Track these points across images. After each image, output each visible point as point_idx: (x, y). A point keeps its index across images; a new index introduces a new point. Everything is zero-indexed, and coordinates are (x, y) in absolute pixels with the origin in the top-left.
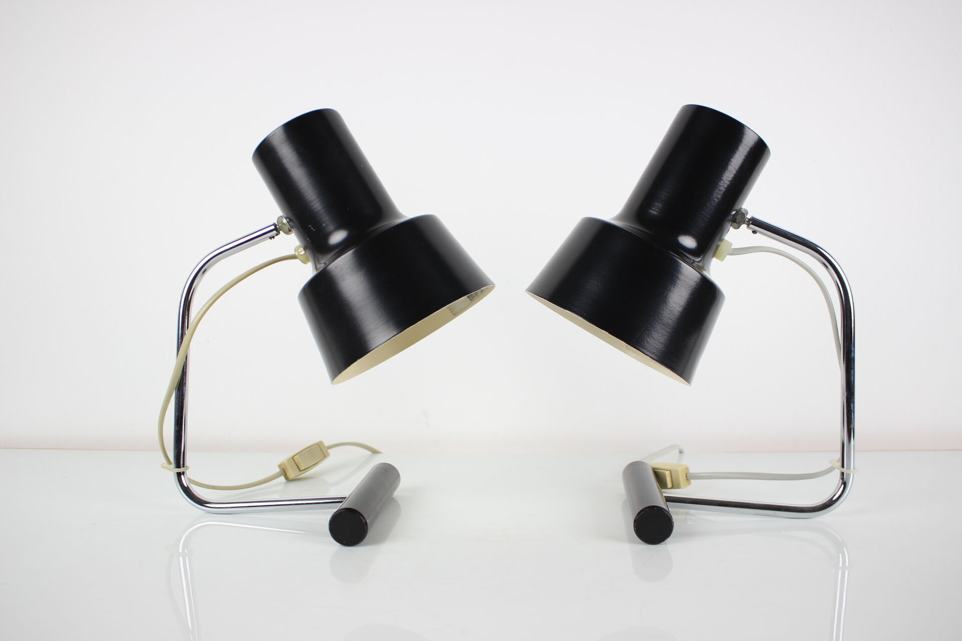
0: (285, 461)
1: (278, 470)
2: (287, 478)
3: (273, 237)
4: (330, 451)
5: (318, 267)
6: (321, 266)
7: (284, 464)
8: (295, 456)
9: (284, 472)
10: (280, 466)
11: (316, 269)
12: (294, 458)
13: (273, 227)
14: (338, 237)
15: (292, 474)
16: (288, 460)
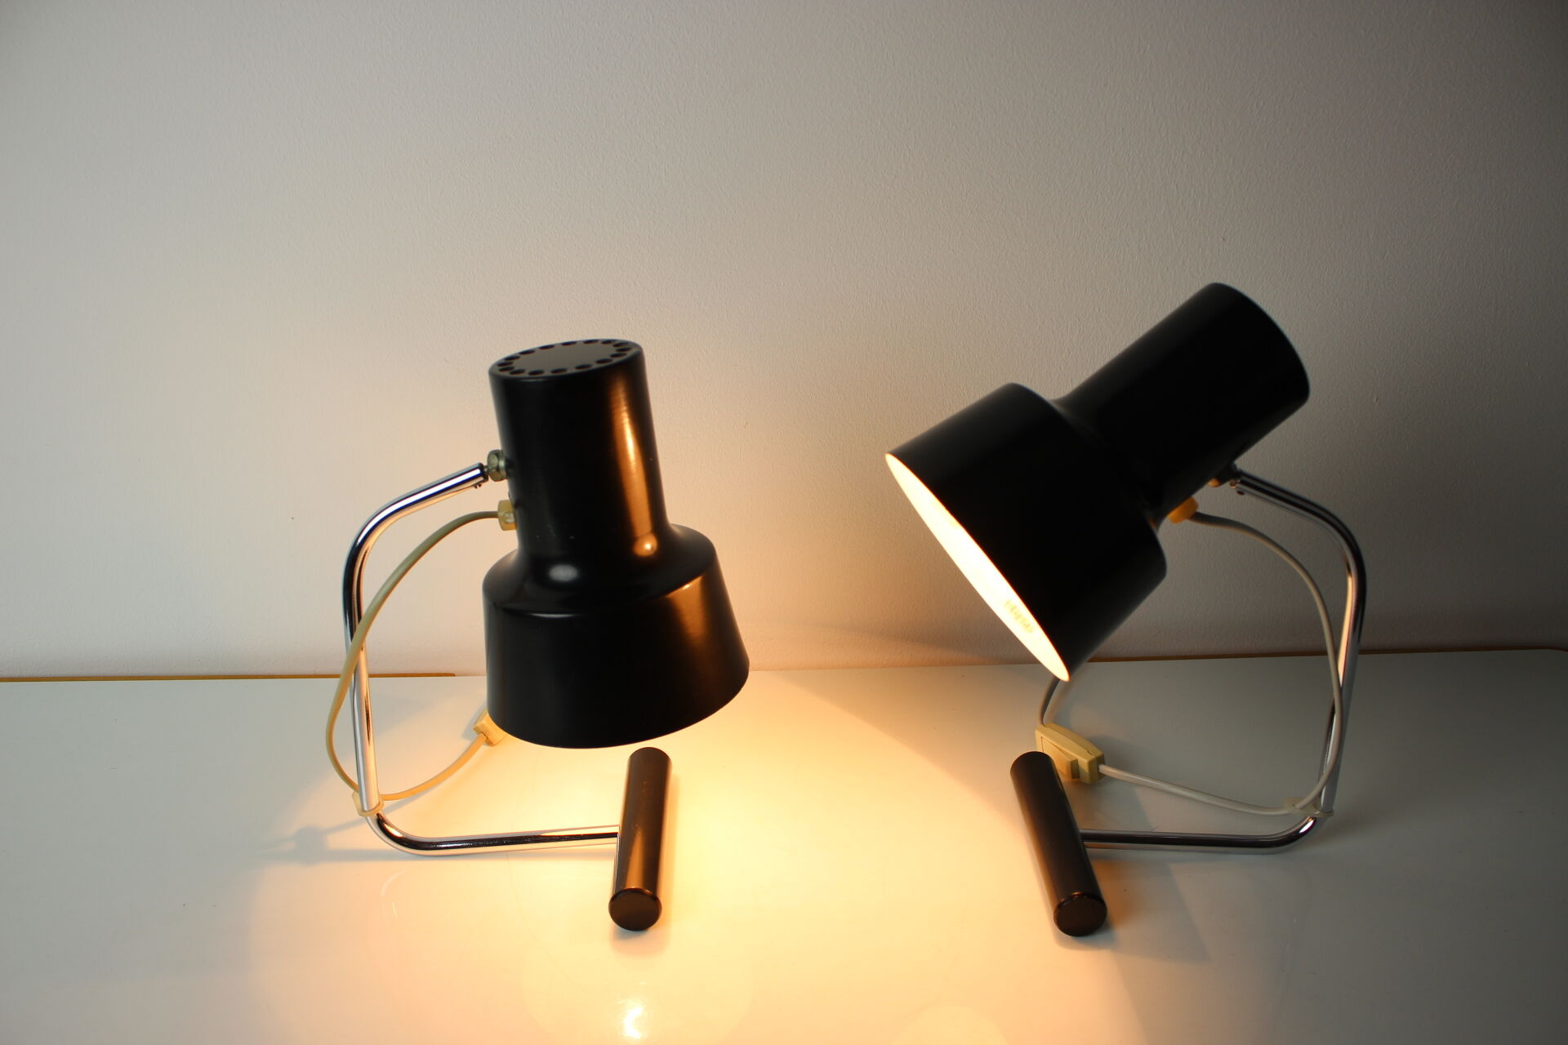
2: (489, 743)
9: (484, 736)
13: (478, 472)
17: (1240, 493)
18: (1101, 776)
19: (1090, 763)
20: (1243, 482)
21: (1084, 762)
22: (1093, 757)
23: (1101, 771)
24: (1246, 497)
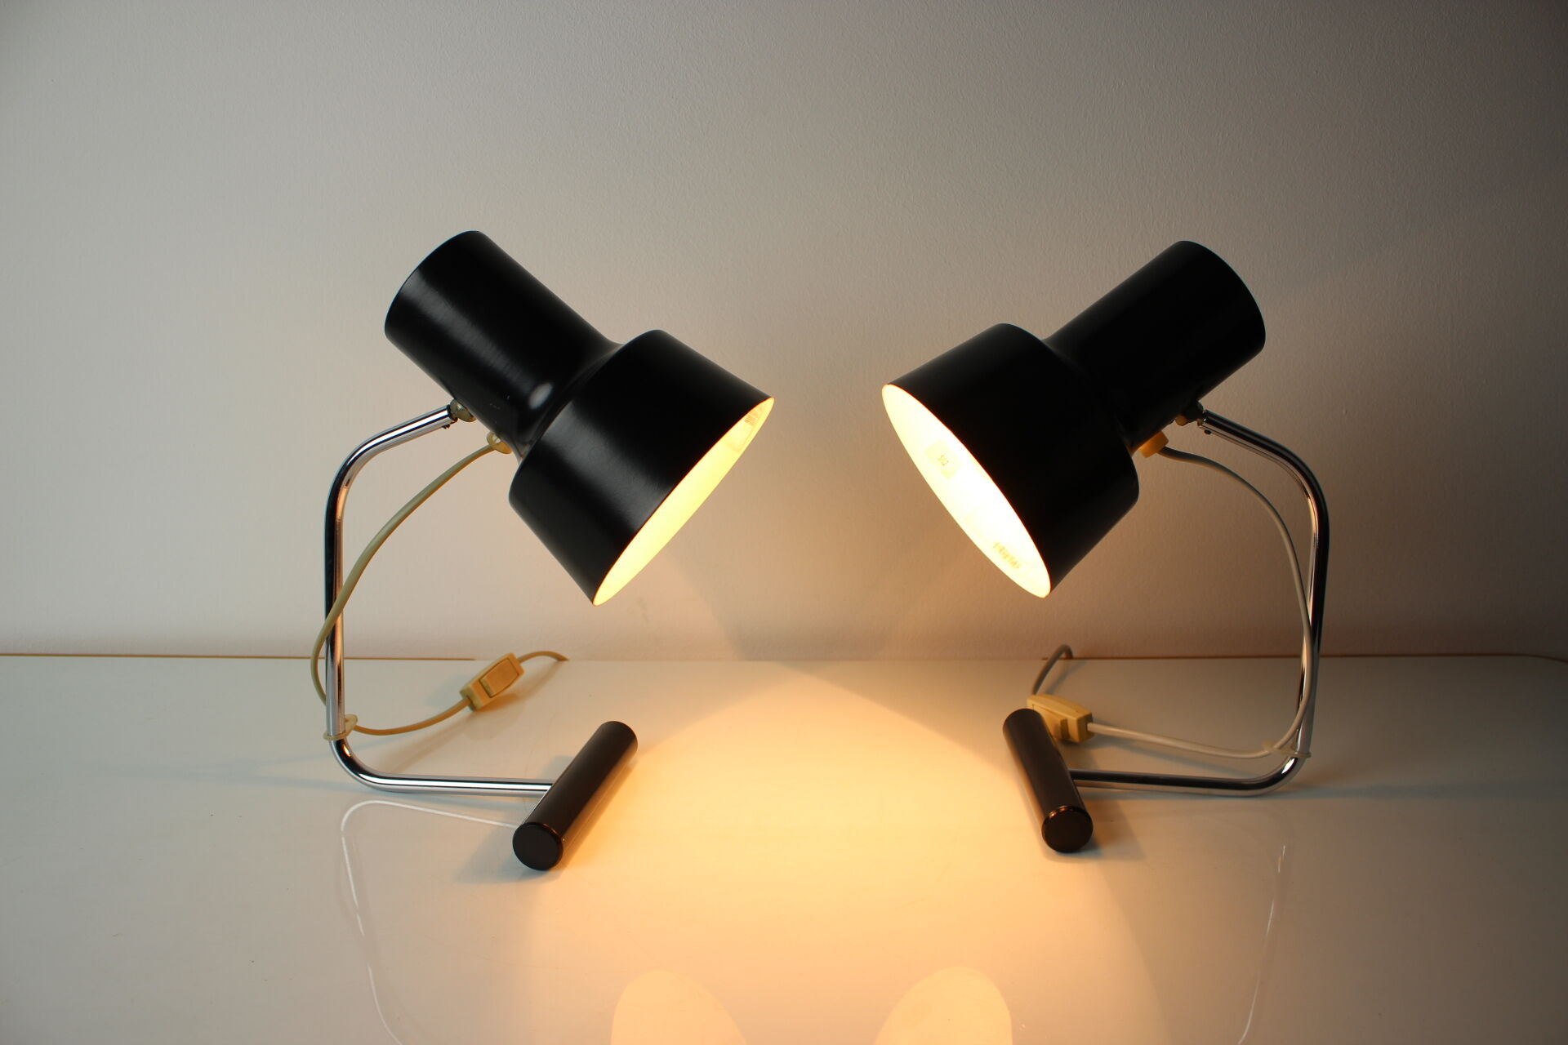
0: (470, 686)
1: (459, 698)
2: (473, 707)
3: (448, 426)
4: (524, 665)
5: (523, 453)
6: (526, 450)
7: (469, 689)
8: (483, 677)
9: (468, 700)
10: (462, 692)
11: (521, 456)
12: (482, 681)
13: (445, 413)
14: (540, 396)
15: (480, 701)
16: (475, 685)
17: (1208, 432)
18: (1090, 734)
19: (1079, 721)
20: (1209, 422)
21: (1073, 720)
22: (1081, 715)
23: (1089, 729)
24: (1212, 435)
